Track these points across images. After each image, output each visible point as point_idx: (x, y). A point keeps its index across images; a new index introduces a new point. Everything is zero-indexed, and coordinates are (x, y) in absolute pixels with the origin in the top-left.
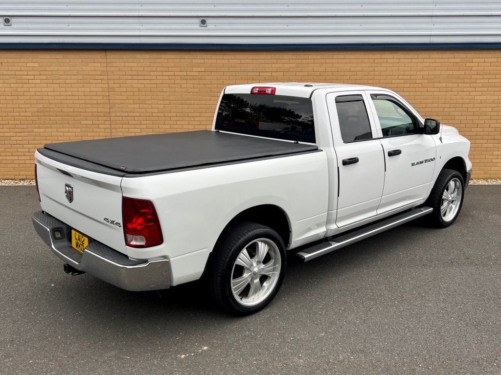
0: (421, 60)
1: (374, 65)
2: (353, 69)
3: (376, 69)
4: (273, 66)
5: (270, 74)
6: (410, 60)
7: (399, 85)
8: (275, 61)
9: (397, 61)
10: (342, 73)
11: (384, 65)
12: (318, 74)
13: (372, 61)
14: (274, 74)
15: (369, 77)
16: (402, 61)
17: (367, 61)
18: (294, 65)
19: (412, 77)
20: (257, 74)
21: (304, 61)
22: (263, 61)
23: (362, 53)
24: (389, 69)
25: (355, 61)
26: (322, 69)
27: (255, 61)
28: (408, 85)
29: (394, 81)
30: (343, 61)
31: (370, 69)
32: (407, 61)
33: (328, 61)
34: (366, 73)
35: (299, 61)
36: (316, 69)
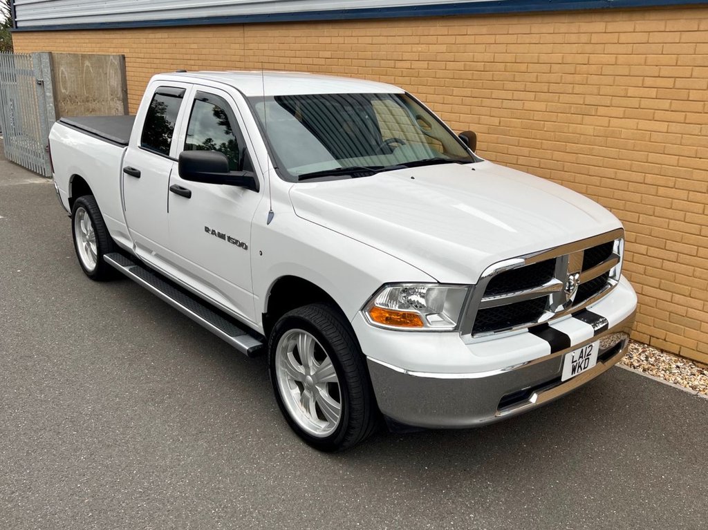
1: (588, 48)
2: (544, 58)
3: (593, 59)
4: (414, 49)
5: (407, 64)
6: (676, 37)
7: (645, 103)
8: (416, 39)
9: (642, 37)
10: (523, 67)
11: (611, 48)
12: (480, 66)
13: (584, 38)
14: (416, 65)
15: (578, 78)
17: (573, 38)
18: (443, 48)
19: (679, 83)
20: (391, 63)
21: (460, 39)
22: (399, 40)
23: (566, 19)
24: (621, 59)
25: (549, 38)
26: (488, 57)
27: (391, 40)
28: (665, 104)
29: (631, 91)
30: (527, 39)
31: (581, 59)
32: (670, 37)
33: (500, 39)
34: (571, 68)
35: (451, 39)
36: (479, 57)
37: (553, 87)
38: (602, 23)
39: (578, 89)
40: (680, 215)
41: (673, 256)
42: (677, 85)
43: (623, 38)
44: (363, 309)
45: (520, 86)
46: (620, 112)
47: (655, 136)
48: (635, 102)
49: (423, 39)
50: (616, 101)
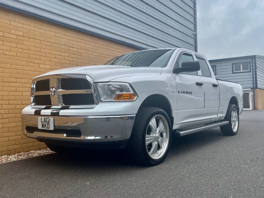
5: (76, 50)
8: (79, 40)
18: (91, 47)
20: (67, 48)
21: (97, 45)
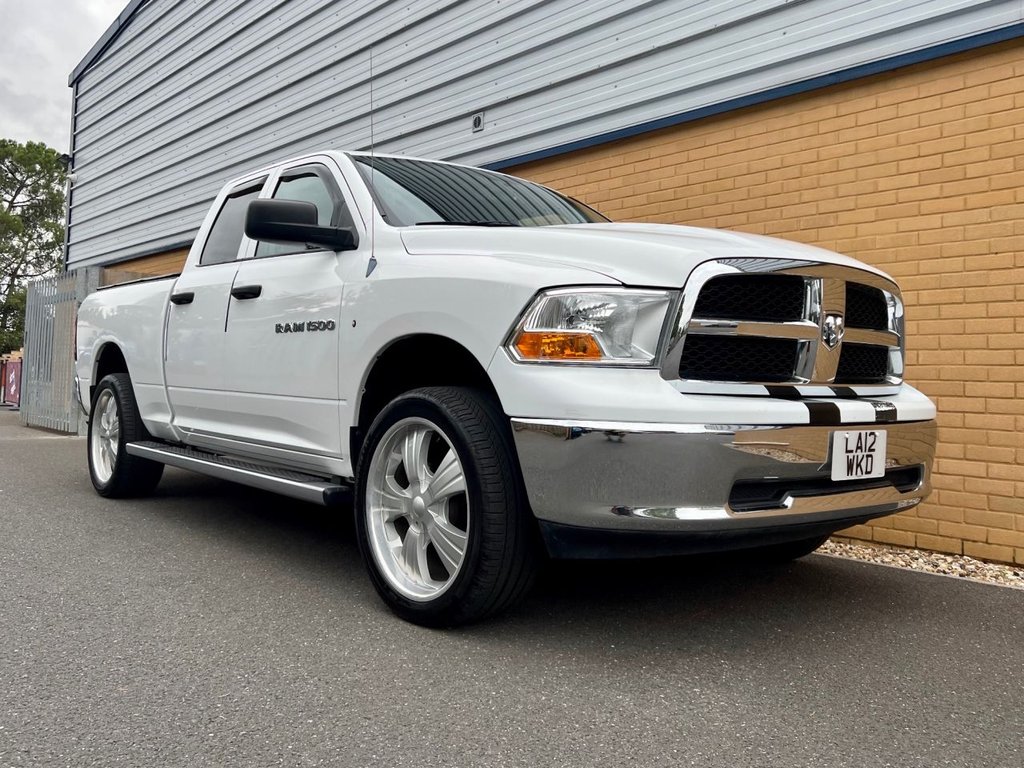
0: (982, 92)
1: (816, 141)
2: (756, 165)
3: (824, 153)
6: (935, 103)
7: (903, 195)
9: (890, 112)
10: (729, 183)
11: (848, 135)
12: (670, 194)
13: (809, 129)
15: (805, 182)
16: (910, 108)
17: (794, 132)
19: (949, 159)
21: (640, 167)
24: (864, 145)
25: (761, 140)
26: (680, 180)
28: (934, 190)
29: (883, 184)
30: (730, 146)
31: (806, 156)
32: (929, 104)
33: (693, 155)
34: (794, 171)
35: (629, 169)
36: (666, 183)
37: (772, 201)
38: (831, 107)
39: (807, 196)
40: (980, 340)
41: (979, 404)
42: (947, 163)
43: (863, 118)
44: (505, 344)
45: (727, 208)
46: (870, 214)
47: (925, 237)
48: (890, 197)
49: (593, 176)
50: (864, 200)
